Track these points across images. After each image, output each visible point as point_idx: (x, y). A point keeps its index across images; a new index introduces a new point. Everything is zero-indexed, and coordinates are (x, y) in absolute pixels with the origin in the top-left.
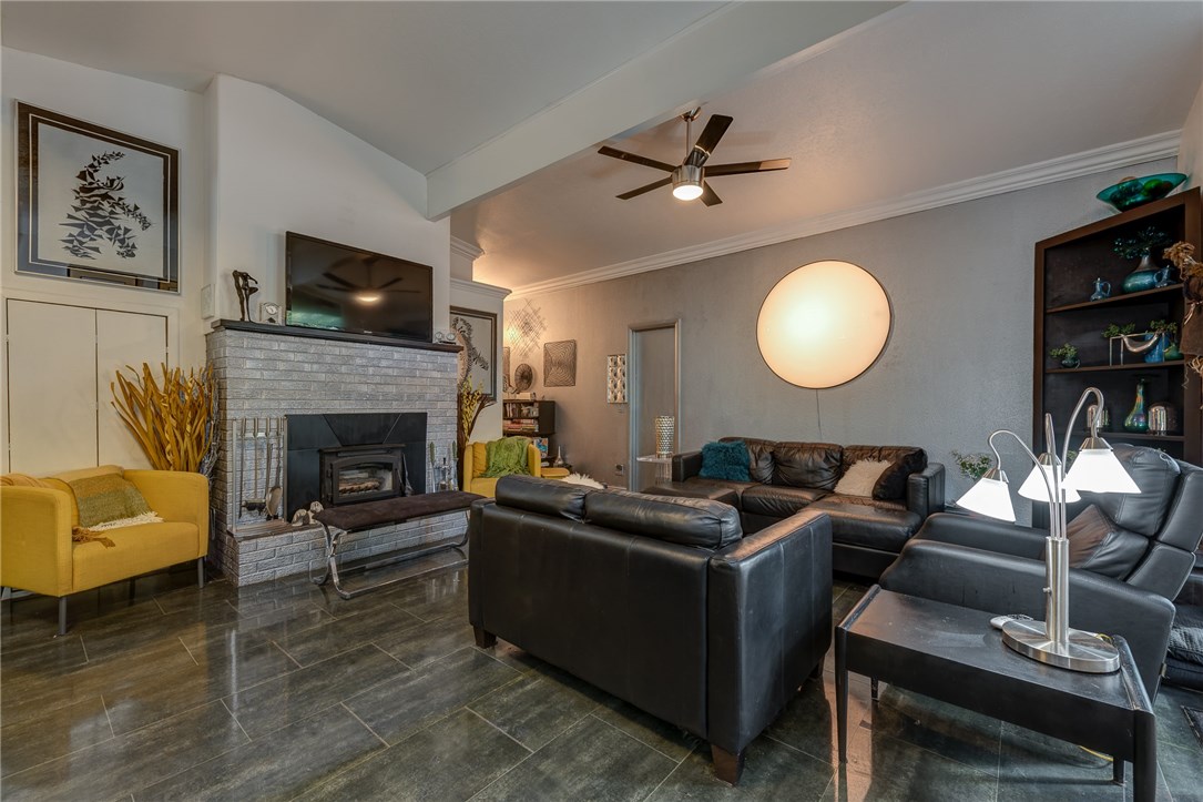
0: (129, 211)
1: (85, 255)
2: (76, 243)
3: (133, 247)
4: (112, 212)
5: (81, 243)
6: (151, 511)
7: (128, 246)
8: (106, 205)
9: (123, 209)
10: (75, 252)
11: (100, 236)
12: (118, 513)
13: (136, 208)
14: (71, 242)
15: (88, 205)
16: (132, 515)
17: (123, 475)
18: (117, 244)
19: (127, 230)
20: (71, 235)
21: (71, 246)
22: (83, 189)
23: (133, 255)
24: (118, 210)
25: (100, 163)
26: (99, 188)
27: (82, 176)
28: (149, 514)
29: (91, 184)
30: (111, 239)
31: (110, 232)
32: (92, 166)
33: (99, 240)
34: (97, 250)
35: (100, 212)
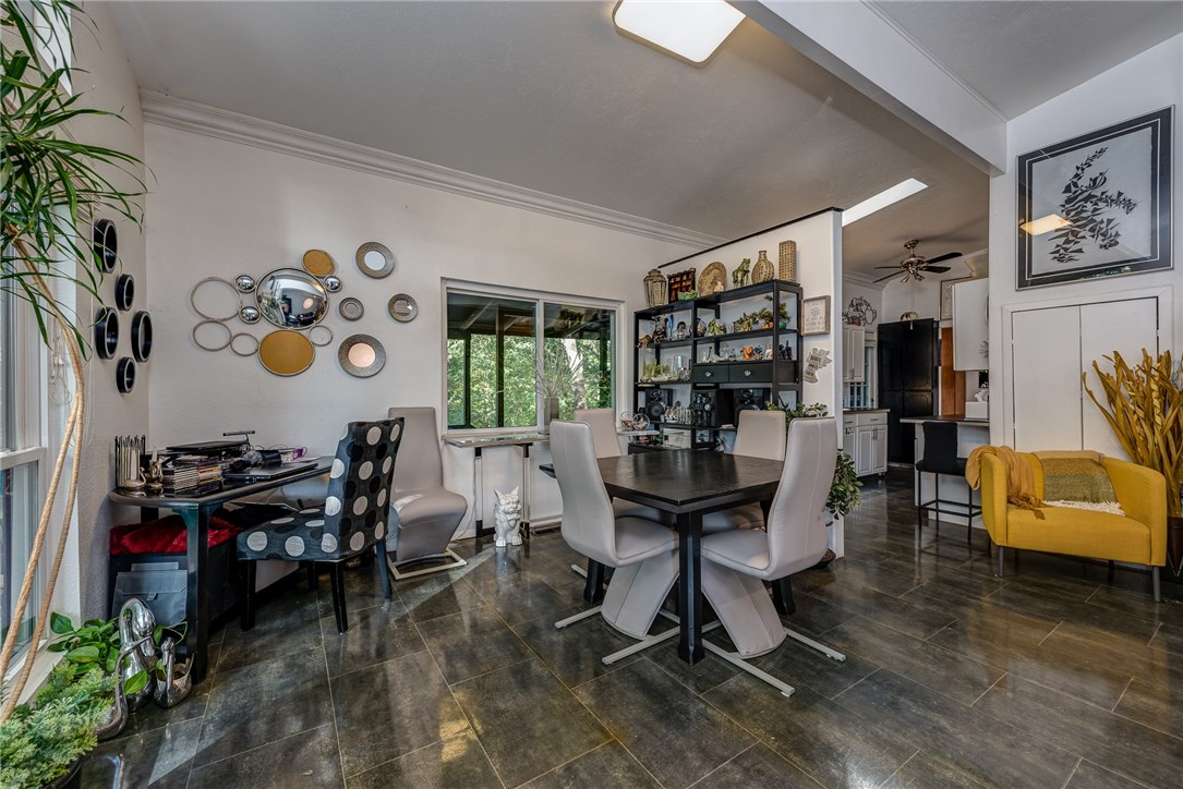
0: (1112, 201)
1: (1070, 259)
2: (1062, 251)
3: (1117, 235)
4: (1095, 210)
5: (1066, 249)
6: (1117, 501)
7: (1111, 236)
8: (1089, 206)
9: (1106, 202)
10: (1061, 260)
11: (1084, 237)
12: (1080, 495)
13: (1120, 194)
14: (1058, 252)
15: (1073, 213)
16: (1096, 500)
17: (1100, 462)
18: (1100, 238)
19: (1110, 221)
20: (1058, 246)
21: (1057, 255)
22: (1068, 201)
23: (1117, 243)
24: (1101, 205)
25: (1083, 169)
26: (1083, 192)
27: (1068, 189)
28: (1113, 504)
29: (1076, 192)
30: (1093, 236)
31: (1092, 230)
32: (1077, 175)
33: (1083, 241)
34: (1080, 251)
35: (1084, 215)
